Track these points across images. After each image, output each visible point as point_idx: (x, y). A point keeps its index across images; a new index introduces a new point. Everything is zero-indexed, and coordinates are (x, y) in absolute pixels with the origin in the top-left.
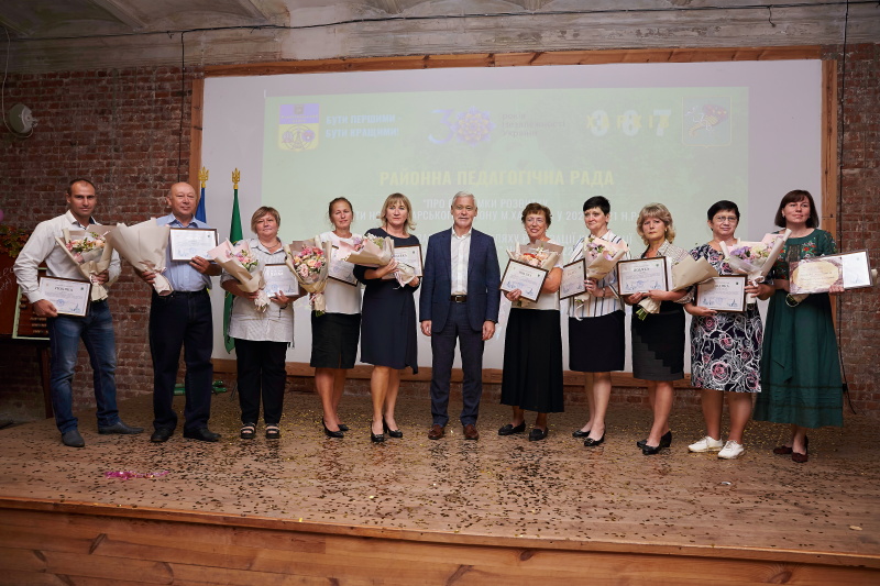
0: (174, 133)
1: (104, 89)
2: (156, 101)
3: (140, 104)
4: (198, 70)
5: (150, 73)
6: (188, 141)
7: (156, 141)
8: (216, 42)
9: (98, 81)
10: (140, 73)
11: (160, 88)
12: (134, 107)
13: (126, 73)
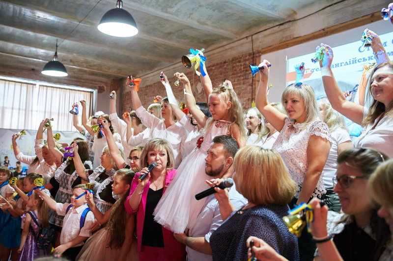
0: (250, 85)
1: (226, 68)
2: (243, 71)
3: (238, 73)
4: (259, 52)
5: (241, 58)
6: (255, 88)
7: (243, 90)
8: (265, 36)
9: (223, 66)
10: (238, 59)
11: (245, 64)
12: (235, 75)
13: (233, 60)
